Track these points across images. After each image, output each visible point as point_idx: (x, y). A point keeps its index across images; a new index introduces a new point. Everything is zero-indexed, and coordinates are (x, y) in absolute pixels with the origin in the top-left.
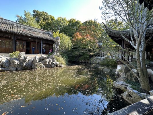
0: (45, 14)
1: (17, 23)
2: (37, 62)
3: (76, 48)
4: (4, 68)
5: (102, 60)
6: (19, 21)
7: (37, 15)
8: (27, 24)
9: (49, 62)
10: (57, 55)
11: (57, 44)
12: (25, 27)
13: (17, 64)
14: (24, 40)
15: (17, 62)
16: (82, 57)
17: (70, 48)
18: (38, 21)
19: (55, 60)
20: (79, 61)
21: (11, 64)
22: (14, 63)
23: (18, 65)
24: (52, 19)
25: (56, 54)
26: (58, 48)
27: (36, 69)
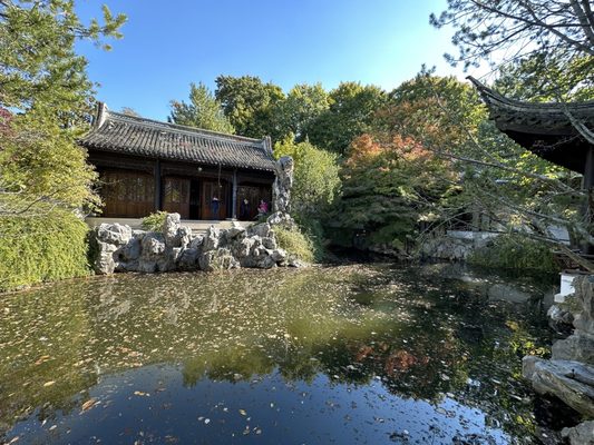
0: (253, 84)
1: (171, 126)
2: (213, 248)
3: (357, 195)
4: (126, 261)
5: (478, 245)
6: (175, 118)
7: (228, 92)
8: (198, 124)
9: (252, 249)
10: (284, 222)
11: (284, 185)
12: (189, 133)
13: (157, 251)
14: (185, 177)
15: (157, 246)
16: (381, 231)
17: (332, 194)
18: (228, 111)
19: (274, 241)
20: (370, 248)
21: (144, 252)
22: (150, 246)
23: (160, 254)
24: (274, 98)
25: (278, 219)
26: (285, 199)
27: (211, 270)
